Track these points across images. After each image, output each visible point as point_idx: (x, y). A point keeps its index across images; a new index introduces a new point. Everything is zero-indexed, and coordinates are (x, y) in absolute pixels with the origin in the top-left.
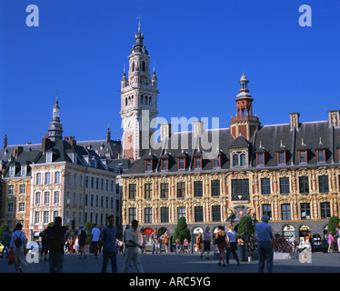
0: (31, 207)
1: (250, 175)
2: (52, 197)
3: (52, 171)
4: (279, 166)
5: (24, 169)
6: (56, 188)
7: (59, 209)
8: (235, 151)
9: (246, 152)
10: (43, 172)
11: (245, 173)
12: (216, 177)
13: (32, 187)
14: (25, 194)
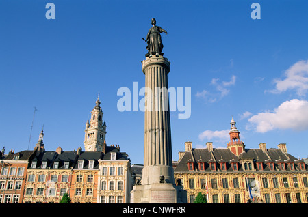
0: (98, 192)
1: (256, 176)
2: (116, 185)
3: (116, 166)
4: (271, 171)
5: (91, 163)
6: (120, 179)
7: (122, 194)
8: (245, 161)
9: (251, 162)
10: (108, 166)
11: (253, 175)
12: (236, 176)
13: (99, 177)
14: (93, 182)
